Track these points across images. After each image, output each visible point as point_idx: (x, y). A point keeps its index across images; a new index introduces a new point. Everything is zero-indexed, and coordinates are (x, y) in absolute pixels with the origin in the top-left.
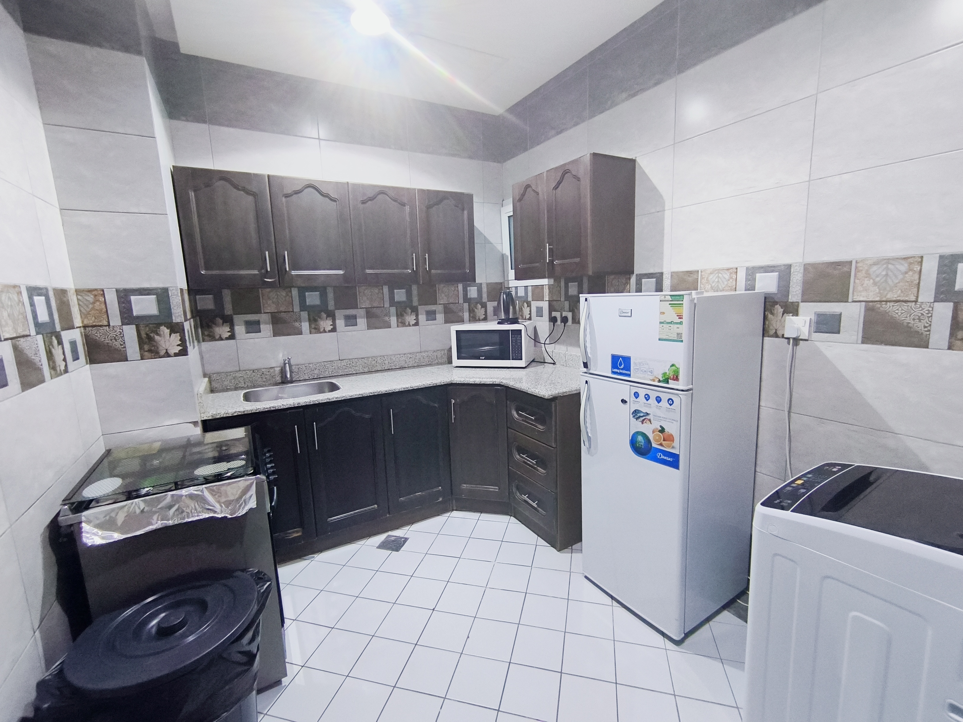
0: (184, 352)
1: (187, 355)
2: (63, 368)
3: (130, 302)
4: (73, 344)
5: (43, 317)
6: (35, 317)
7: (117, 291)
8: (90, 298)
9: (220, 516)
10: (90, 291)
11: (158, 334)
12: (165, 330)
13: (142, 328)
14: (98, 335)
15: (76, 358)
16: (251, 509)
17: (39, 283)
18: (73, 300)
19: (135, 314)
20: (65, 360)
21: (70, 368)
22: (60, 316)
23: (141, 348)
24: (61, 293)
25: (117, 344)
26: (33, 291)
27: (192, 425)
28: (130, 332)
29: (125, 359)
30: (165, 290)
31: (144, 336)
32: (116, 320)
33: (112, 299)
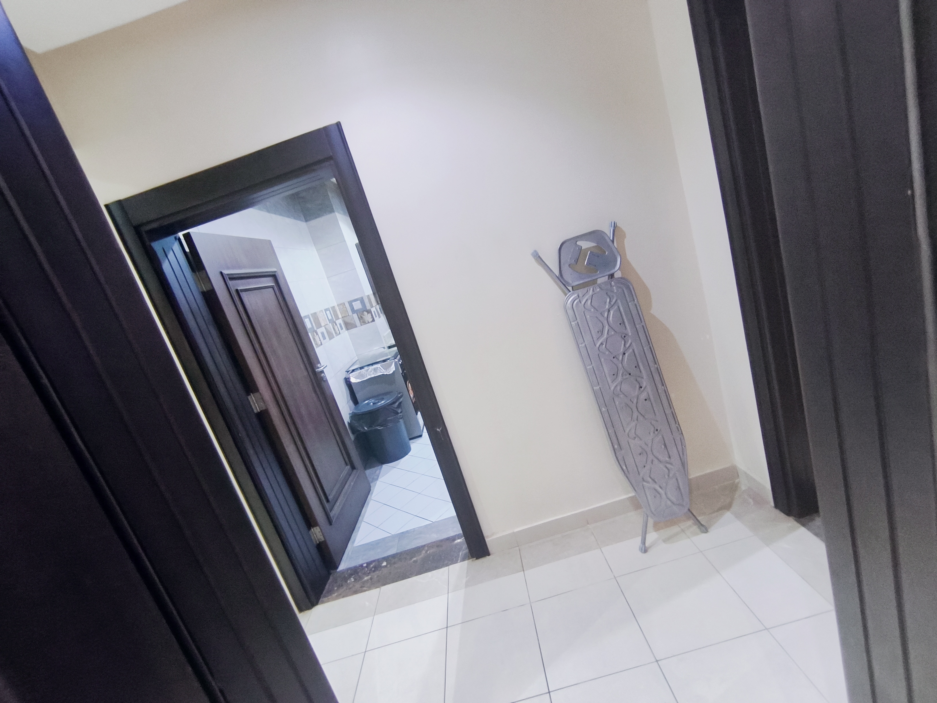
0: (373, 320)
1: (374, 321)
2: (339, 333)
3: (352, 305)
4: (340, 324)
5: (330, 318)
6: (328, 318)
7: (348, 302)
8: (342, 307)
9: (385, 374)
10: (341, 304)
11: (364, 315)
12: (365, 313)
13: (358, 314)
14: (347, 319)
15: (342, 329)
16: (394, 371)
17: (327, 307)
18: (337, 308)
19: (355, 309)
20: (339, 330)
21: (341, 333)
22: (334, 316)
23: (360, 322)
24: (333, 308)
25: (352, 322)
26: (326, 310)
27: (383, 349)
28: (355, 316)
29: (356, 327)
30: (362, 298)
31: (360, 317)
32: (350, 313)
33: (347, 305)
